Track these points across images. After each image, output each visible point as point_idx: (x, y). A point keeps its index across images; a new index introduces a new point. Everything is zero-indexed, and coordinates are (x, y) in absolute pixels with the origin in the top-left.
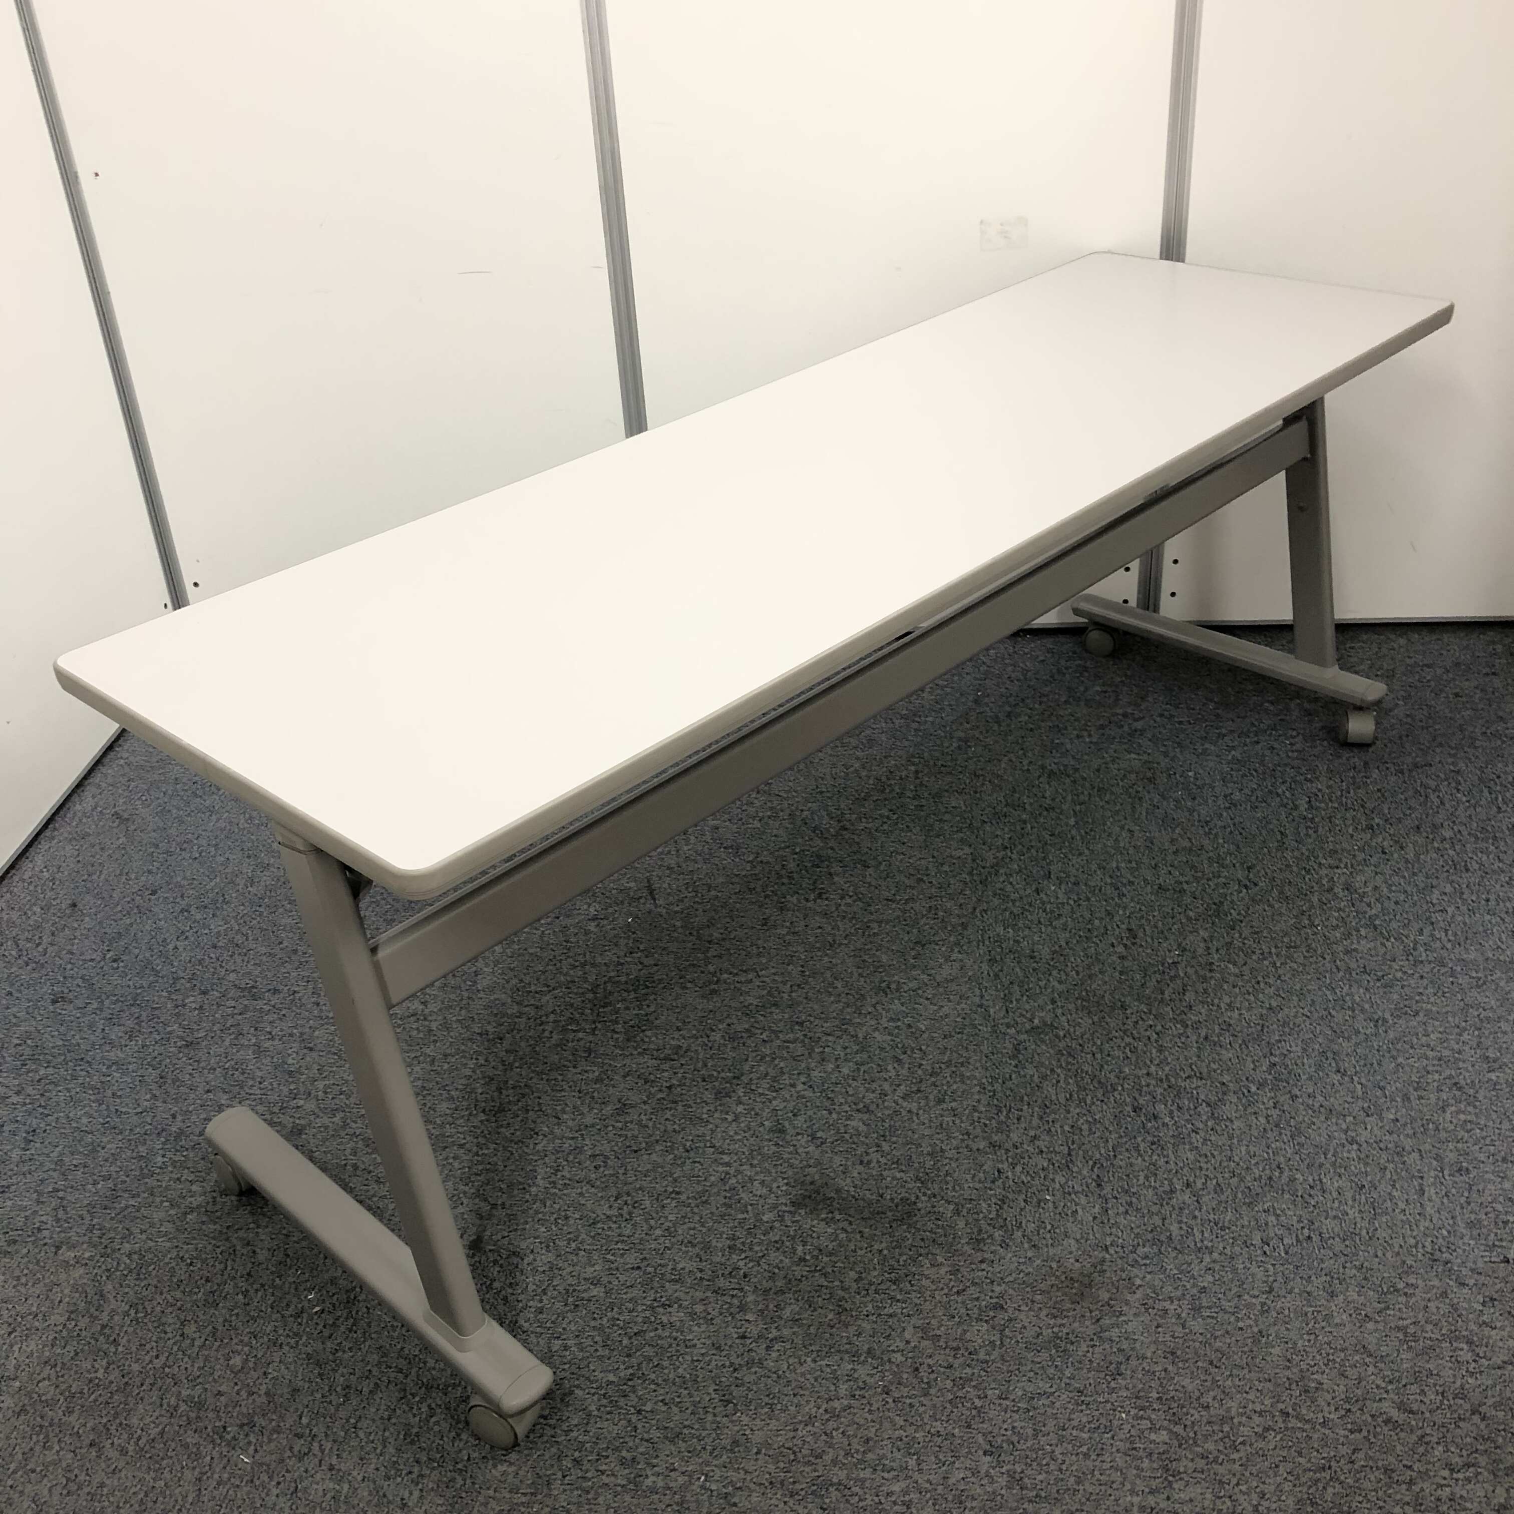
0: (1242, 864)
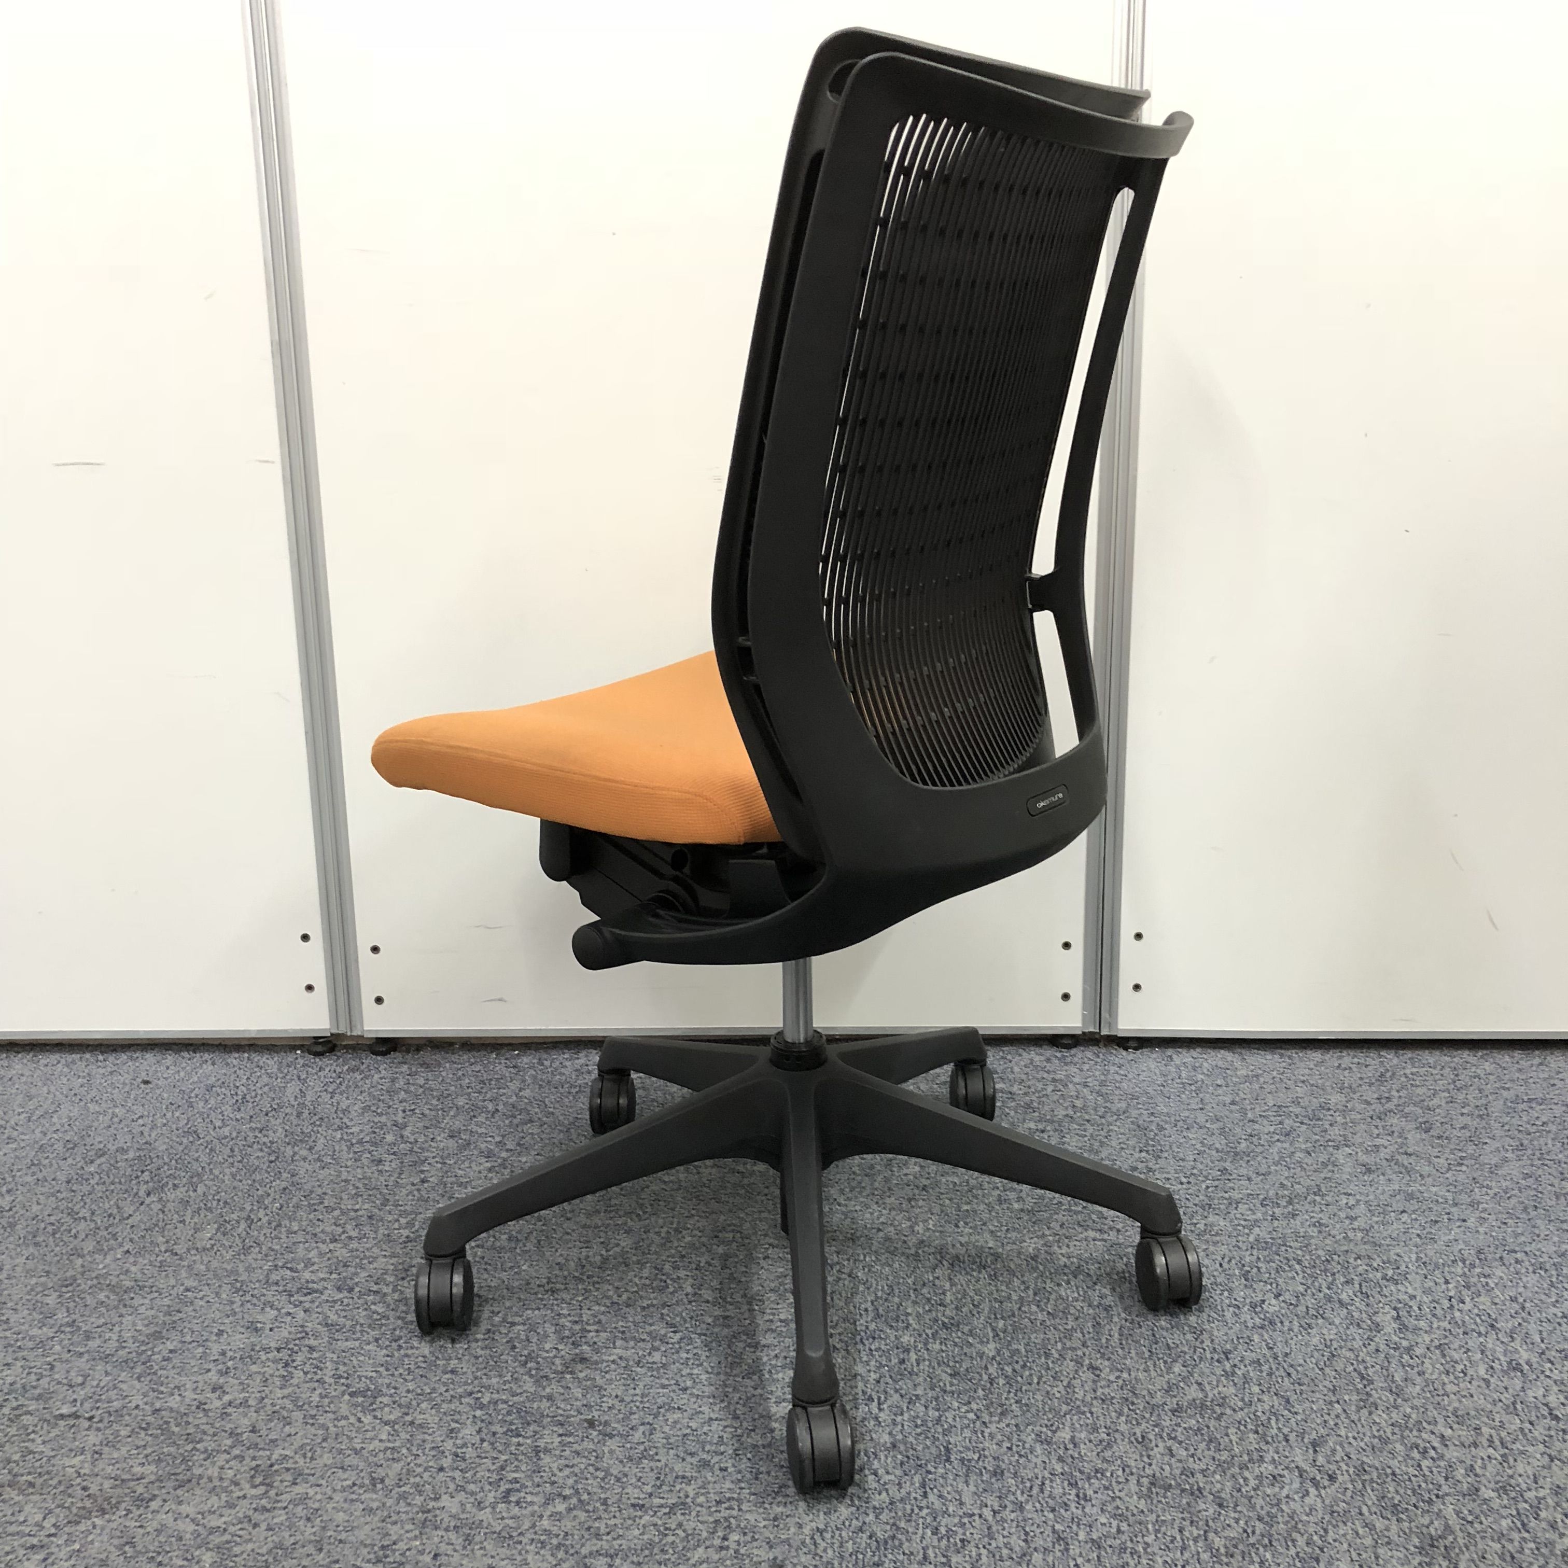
0: (1301, 1435)
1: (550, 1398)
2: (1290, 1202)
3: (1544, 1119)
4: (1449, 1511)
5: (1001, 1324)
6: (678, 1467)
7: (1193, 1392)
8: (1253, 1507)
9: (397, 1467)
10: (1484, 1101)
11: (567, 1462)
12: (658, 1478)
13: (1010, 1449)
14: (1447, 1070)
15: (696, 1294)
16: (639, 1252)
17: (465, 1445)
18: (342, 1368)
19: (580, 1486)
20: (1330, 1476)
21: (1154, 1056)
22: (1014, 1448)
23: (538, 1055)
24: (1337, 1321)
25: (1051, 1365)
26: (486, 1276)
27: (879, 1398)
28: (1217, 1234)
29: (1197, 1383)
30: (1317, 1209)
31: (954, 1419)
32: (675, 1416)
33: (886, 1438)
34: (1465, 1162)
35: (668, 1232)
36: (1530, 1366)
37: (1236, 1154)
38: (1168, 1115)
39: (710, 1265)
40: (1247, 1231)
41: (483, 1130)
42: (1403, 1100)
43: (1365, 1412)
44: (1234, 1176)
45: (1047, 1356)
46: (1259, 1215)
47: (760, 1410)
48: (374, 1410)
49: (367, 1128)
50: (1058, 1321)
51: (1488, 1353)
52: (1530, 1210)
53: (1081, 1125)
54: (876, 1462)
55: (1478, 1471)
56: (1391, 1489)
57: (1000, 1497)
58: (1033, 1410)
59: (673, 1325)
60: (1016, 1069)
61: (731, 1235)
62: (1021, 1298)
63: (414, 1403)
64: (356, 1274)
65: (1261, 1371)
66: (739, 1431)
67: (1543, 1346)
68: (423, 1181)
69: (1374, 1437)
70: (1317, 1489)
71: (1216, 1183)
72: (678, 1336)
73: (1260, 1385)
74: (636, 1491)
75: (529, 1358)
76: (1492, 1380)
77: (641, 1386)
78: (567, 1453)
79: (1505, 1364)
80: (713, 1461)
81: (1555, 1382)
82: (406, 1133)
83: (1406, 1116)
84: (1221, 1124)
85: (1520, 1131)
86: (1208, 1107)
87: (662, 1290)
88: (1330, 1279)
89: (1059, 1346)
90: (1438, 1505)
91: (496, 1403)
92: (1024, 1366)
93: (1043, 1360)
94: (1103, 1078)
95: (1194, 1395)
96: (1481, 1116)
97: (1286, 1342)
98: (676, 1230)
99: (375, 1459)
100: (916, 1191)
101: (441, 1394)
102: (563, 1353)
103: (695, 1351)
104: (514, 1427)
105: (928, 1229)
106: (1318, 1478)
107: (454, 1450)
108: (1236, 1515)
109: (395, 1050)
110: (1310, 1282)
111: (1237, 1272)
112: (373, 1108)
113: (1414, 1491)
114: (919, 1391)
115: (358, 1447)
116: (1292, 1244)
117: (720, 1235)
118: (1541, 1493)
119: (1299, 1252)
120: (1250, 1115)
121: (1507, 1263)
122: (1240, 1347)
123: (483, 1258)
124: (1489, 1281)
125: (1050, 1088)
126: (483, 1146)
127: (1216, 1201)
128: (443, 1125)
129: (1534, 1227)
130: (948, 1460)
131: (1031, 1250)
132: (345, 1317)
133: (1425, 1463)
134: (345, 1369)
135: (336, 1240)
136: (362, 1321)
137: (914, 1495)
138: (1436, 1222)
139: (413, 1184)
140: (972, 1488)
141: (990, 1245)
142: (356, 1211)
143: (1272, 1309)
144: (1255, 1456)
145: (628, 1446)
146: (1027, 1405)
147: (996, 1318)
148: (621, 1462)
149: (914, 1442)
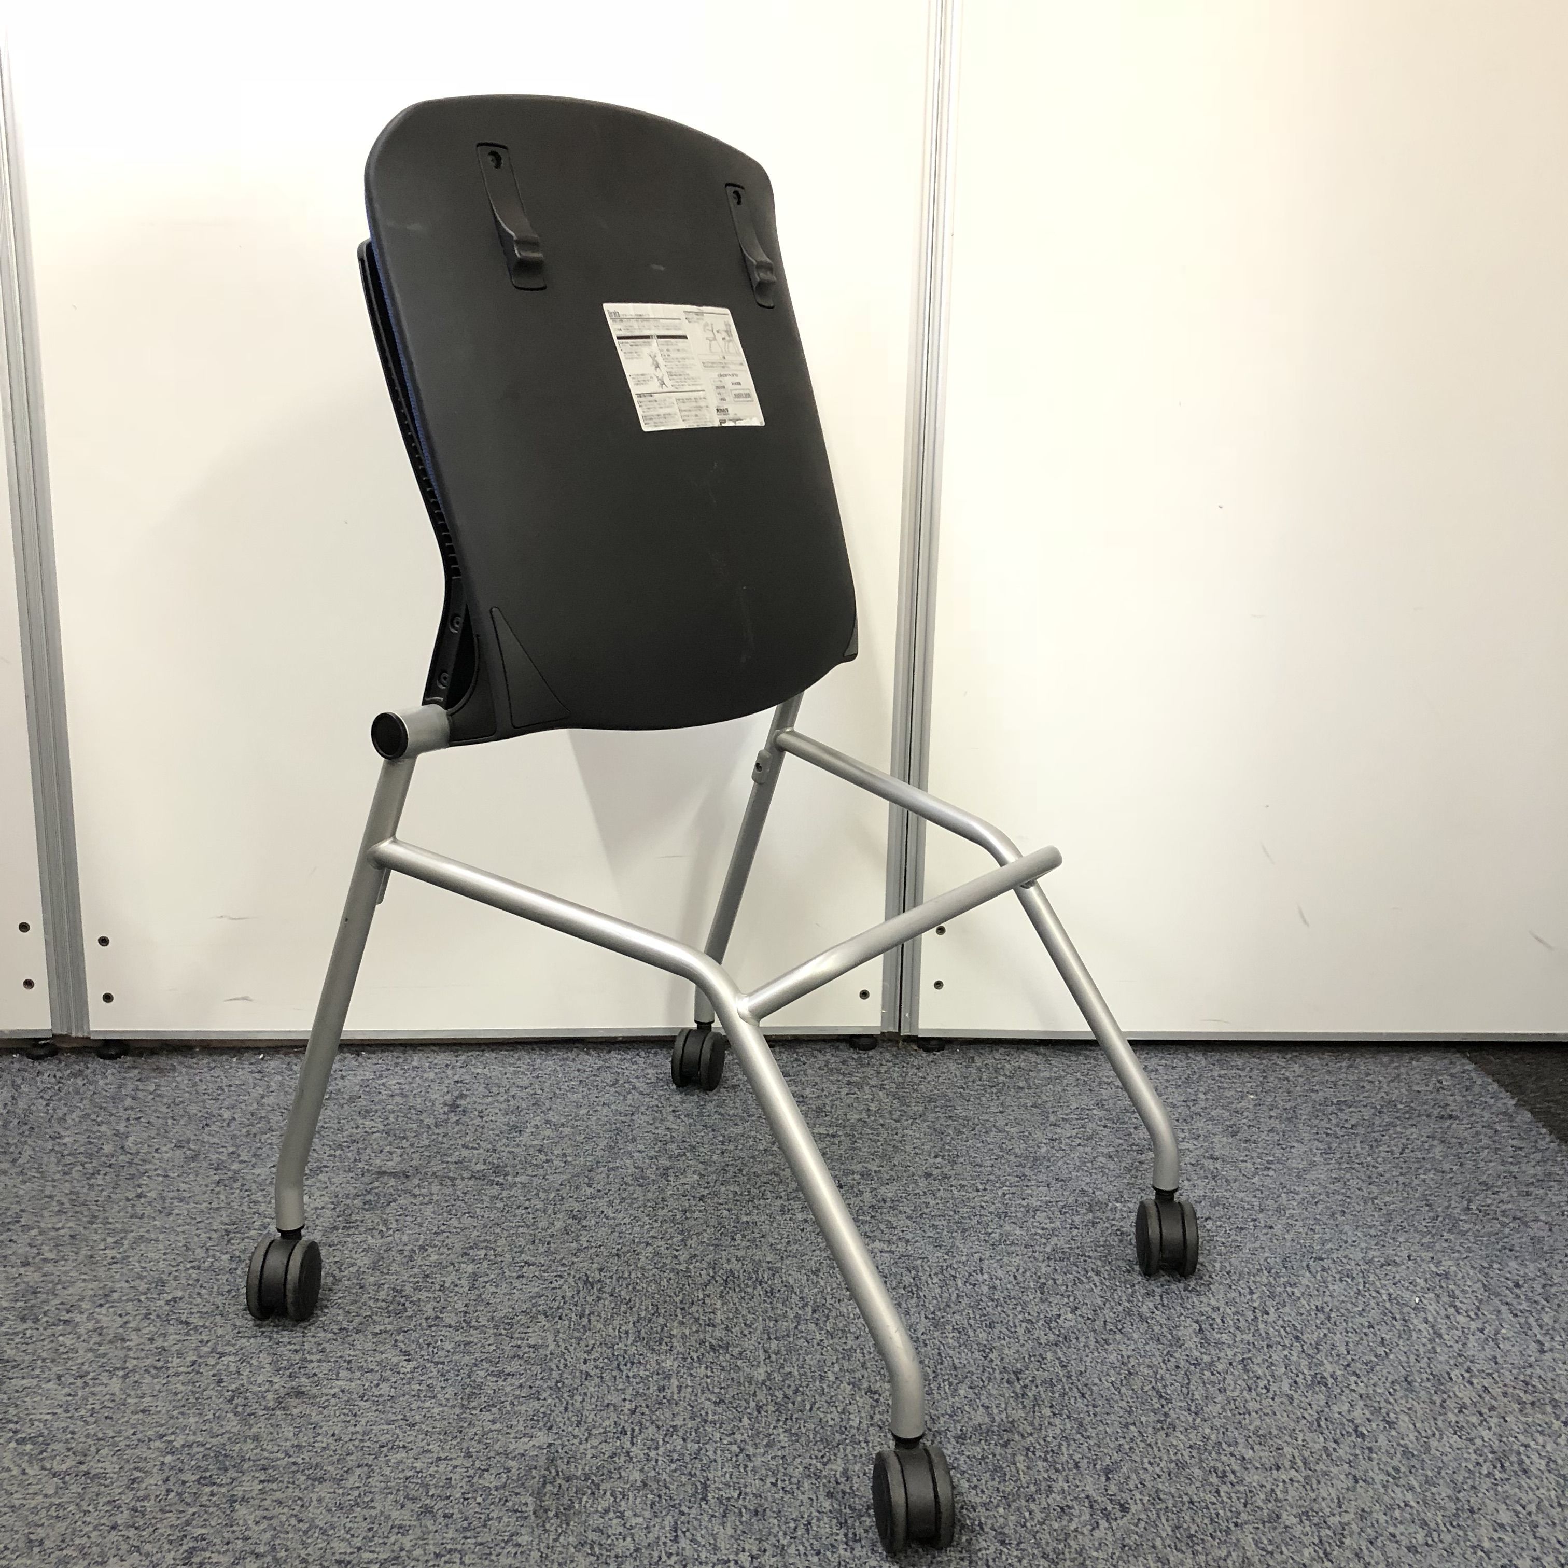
1: (256, 1438)
2: (1090, 1210)
3: (1353, 1122)
4: (1248, 1541)
5: (774, 1344)
6: (395, 1514)
7: (980, 1417)
8: (1038, 1544)
9: (61, 1526)
10: (1292, 1104)
11: (266, 1513)
12: (370, 1529)
13: (773, 1484)
14: (1256, 1072)
15: (437, 1317)
16: (378, 1273)
17: (146, 1498)
18: (12, 1411)
19: (278, 1541)
20: (1121, 1505)
21: (956, 1057)
22: (779, 1483)
23: (287, 1060)
24: (1135, 1336)
25: (826, 1390)
26: (199, 1300)
27: (633, 1430)
28: (1013, 1243)
29: (982, 1406)
30: (1118, 1216)
31: (715, 1453)
32: (399, 1456)
33: (636, 1476)
34: (1273, 1166)
35: (413, 1251)
36: (1335, 1379)
37: (1036, 1159)
38: (966, 1118)
39: (457, 1286)
40: (1044, 1241)
41: (216, 1140)
42: (1210, 1103)
43: (1162, 1434)
44: (1033, 1183)
45: (822, 1378)
46: (1058, 1224)
47: (496, 1447)
48: (43, 1459)
49: (82, 1139)
50: (836, 1340)
51: (1292, 1367)
52: (1338, 1216)
53: (872, 1129)
54: (623, 1503)
55: (1280, 1496)
56: (1187, 1518)
57: (760, 1541)
58: (803, 1440)
59: (407, 1353)
60: (810, 1071)
61: (483, 1252)
62: (797, 1316)
63: (93, 1449)
64: (46, 1301)
65: (1053, 1393)
66: (471, 1472)
67: (1349, 1357)
68: (139, 1196)
69: (1171, 1461)
70: (1107, 1521)
71: (1013, 1190)
72: (413, 1364)
73: (1052, 1406)
74: (343, 1544)
75: (237, 1392)
76: (1296, 1396)
77: (363, 1422)
78: (266, 1503)
79: (1309, 1378)
80: (436, 1508)
81: (1361, 1396)
82: (129, 1143)
83: (1212, 1119)
84: (1022, 1128)
85: (1327, 1134)
86: (1009, 1111)
87: (398, 1314)
88: (1130, 1290)
89: (837, 1368)
90: (1237, 1533)
91: (190, 1446)
92: (796, 1391)
93: (818, 1383)
94: (900, 1080)
95: (979, 1420)
96: (1289, 1119)
97: (1081, 1360)
98: (423, 1248)
99: (37, 1517)
100: (694, 1203)
101: (128, 1438)
102: (276, 1386)
103: (430, 1382)
104: (208, 1474)
105: (703, 1243)
106: (1109, 1508)
107: (133, 1503)
108: (1019, 1553)
109: (126, 1054)
110: (1108, 1294)
111: (1032, 1284)
112: (93, 1117)
113: (1212, 1520)
114: (678, 1422)
115: (17, 1503)
116: (1091, 1254)
117: (471, 1252)
118: (1346, 1518)
119: (1099, 1263)
120: (1052, 1118)
121: (1313, 1271)
122: (1031, 1366)
123: (198, 1280)
124: (1296, 1290)
125: (845, 1090)
126: (214, 1157)
127: (1013, 1209)
128: (170, 1135)
129: (1341, 1232)
130: (704, 1499)
131: (813, 1262)
132: (24, 1351)
133: (1223, 1489)
134: (14, 1413)
135: (26, 1264)
136: (44, 1355)
137: (663, 1539)
138: (1242, 1229)
139: (128, 1200)
140: (730, 1531)
141: (768, 1259)
142: (57, 1230)
143: (1067, 1324)
144: (1043, 1486)
145: (341, 1491)
146: (797, 1434)
147: (770, 1338)
148: (329, 1511)
149: (668, 1479)
